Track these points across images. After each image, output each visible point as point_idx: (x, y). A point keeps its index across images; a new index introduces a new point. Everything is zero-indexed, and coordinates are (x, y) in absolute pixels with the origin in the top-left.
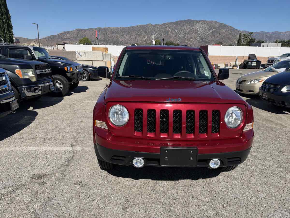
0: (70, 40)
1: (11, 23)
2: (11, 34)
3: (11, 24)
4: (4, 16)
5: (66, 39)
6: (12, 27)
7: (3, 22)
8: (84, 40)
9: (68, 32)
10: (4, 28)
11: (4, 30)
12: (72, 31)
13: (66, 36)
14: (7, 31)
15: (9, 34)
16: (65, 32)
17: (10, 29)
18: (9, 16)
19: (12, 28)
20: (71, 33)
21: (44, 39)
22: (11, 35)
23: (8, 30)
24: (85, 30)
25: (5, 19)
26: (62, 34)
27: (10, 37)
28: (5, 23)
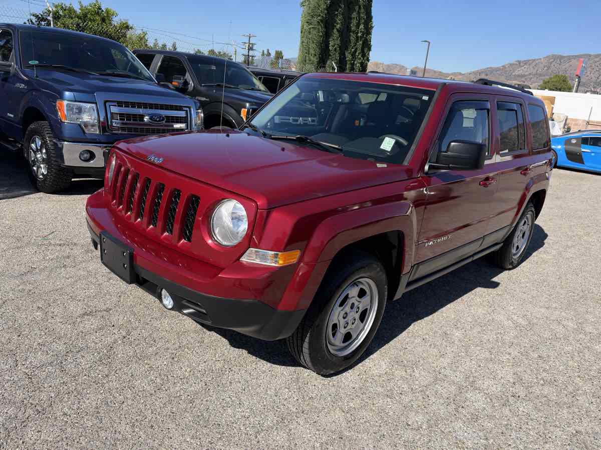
0: (526, 79)
1: (370, 40)
2: (365, 58)
3: (370, 42)
4: (362, 26)
5: (519, 76)
6: (371, 46)
7: (357, 37)
8: (555, 80)
9: (526, 62)
10: (357, 48)
11: (355, 51)
12: (537, 60)
13: (519, 71)
14: (359, 54)
15: (362, 58)
16: (519, 62)
17: (366, 50)
18: (369, 26)
19: (369, 49)
20: (534, 64)
21: (471, 75)
22: (363, 61)
23: (363, 51)
24: (570, 58)
25: (361, 32)
26: (511, 65)
27: (362, 64)
28: (359, 39)
